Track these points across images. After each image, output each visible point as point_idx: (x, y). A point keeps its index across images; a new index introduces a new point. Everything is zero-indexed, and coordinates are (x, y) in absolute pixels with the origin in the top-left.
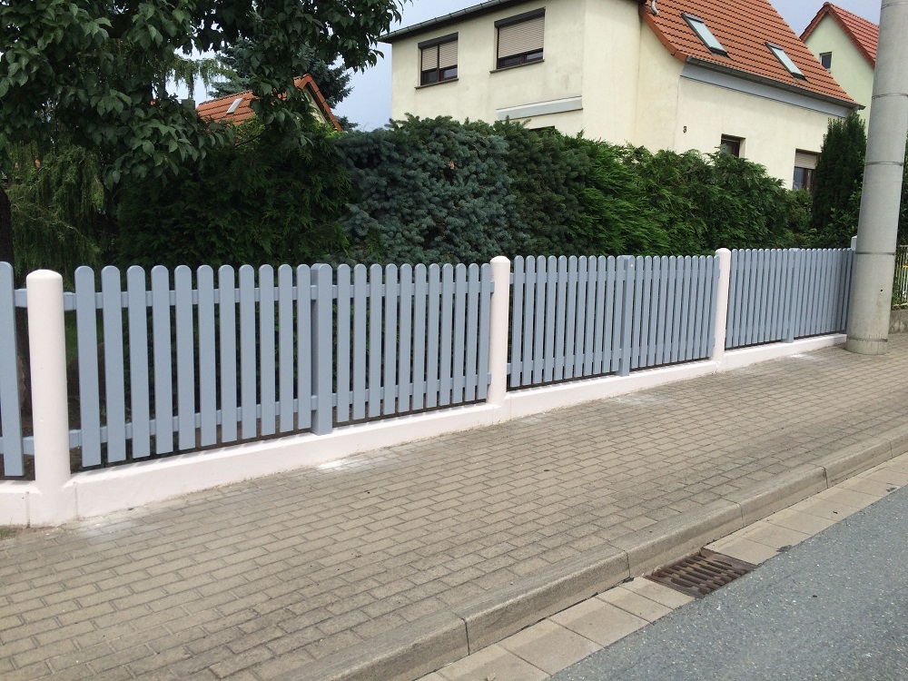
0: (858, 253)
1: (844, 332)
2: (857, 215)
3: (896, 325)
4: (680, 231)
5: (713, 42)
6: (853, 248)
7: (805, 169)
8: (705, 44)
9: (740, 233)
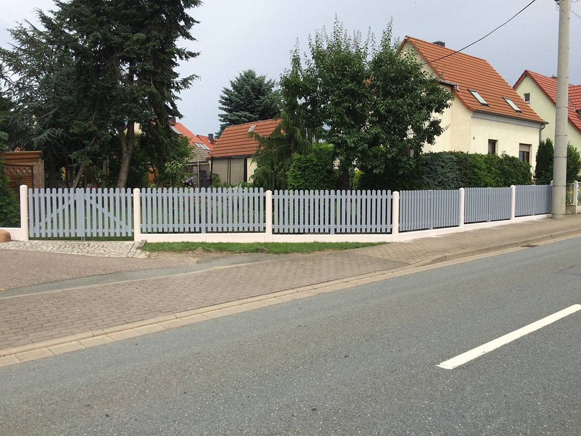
0: (554, 186)
1: (550, 213)
2: (552, 173)
3: (568, 212)
4: (497, 180)
5: (482, 101)
6: (552, 184)
7: (524, 152)
8: (479, 102)
9: (514, 180)
